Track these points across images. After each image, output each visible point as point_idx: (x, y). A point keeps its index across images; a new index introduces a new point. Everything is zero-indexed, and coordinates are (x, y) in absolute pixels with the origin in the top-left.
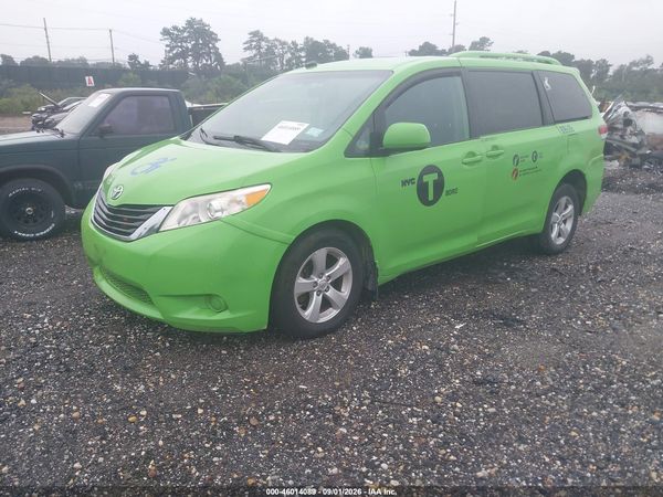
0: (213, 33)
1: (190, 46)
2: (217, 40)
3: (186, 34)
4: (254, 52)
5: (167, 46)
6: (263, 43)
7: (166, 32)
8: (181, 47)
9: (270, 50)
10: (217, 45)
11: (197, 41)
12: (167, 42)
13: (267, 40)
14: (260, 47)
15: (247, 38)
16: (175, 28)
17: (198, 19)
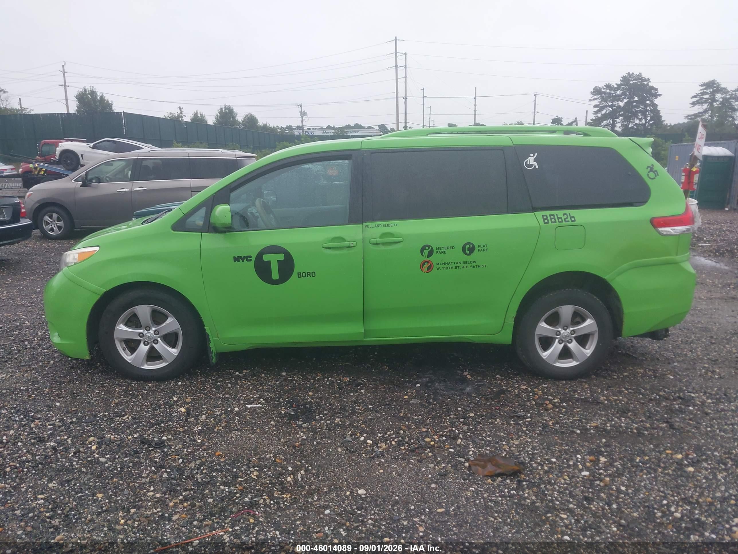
0: (652, 88)
1: (622, 104)
2: (656, 96)
3: (619, 92)
4: (705, 106)
5: (595, 106)
6: (718, 96)
7: (597, 91)
8: (611, 106)
9: (726, 103)
10: (656, 101)
11: (631, 97)
12: (597, 102)
13: (724, 91)
14: (714, 100)
15: (698, 90)
16: (608, 86)
17: (637, 73)
